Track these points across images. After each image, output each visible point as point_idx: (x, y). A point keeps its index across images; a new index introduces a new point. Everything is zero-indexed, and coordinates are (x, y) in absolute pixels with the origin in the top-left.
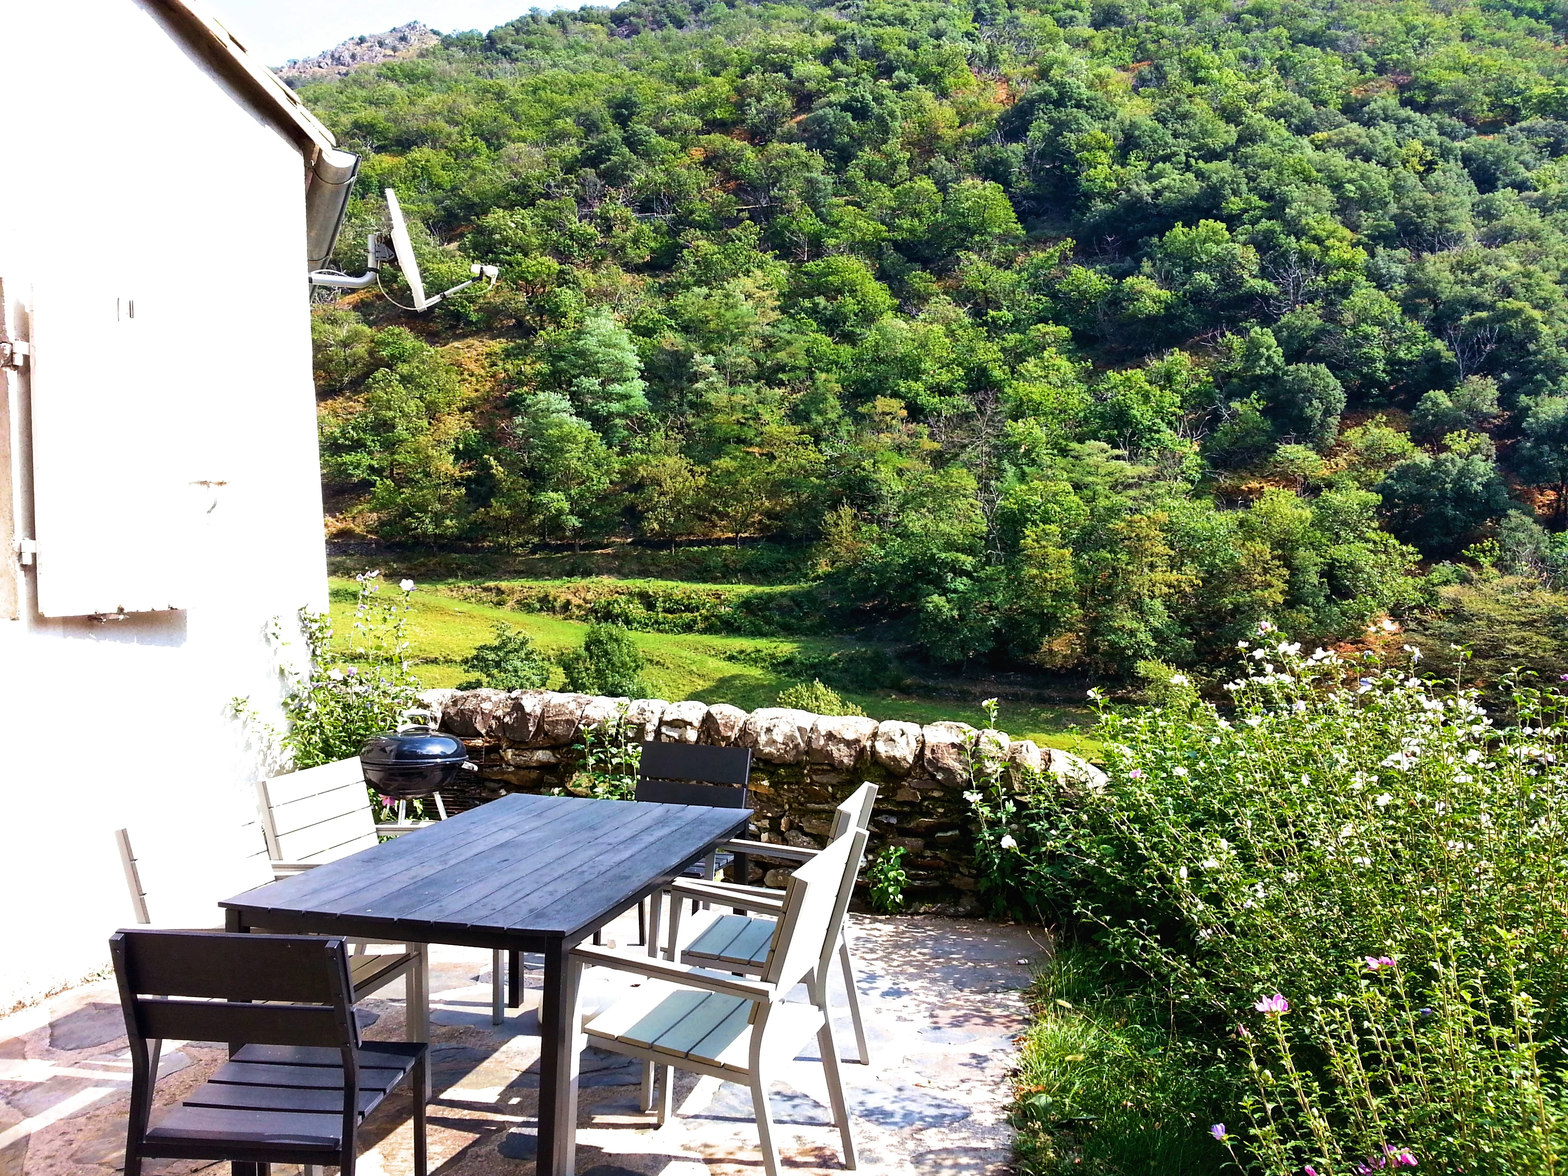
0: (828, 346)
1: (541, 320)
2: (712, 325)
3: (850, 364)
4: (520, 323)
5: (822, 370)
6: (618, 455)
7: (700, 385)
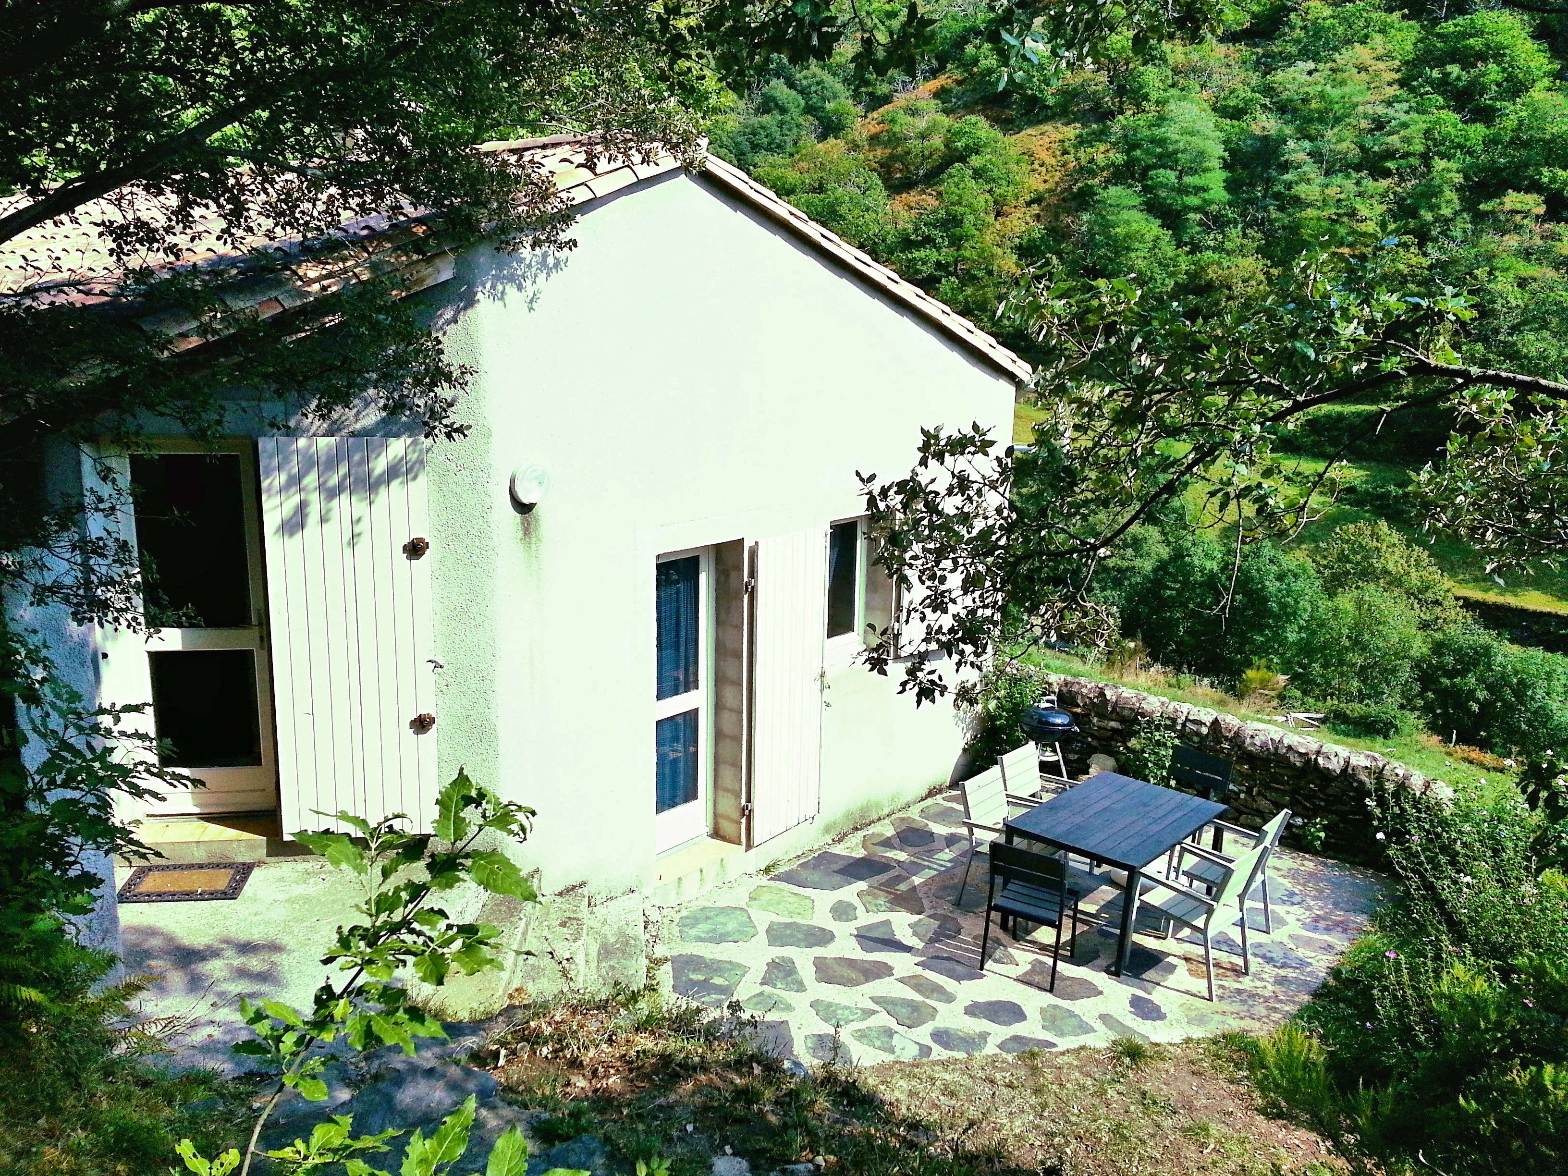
0: (1454, 126)
1: (1121, 102)
2: (1314, 105)
3: (1479, 148)
4: (1098, 105)
5: (1443, 156)
6: (1188, 253)
7: (1289, 177)
